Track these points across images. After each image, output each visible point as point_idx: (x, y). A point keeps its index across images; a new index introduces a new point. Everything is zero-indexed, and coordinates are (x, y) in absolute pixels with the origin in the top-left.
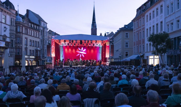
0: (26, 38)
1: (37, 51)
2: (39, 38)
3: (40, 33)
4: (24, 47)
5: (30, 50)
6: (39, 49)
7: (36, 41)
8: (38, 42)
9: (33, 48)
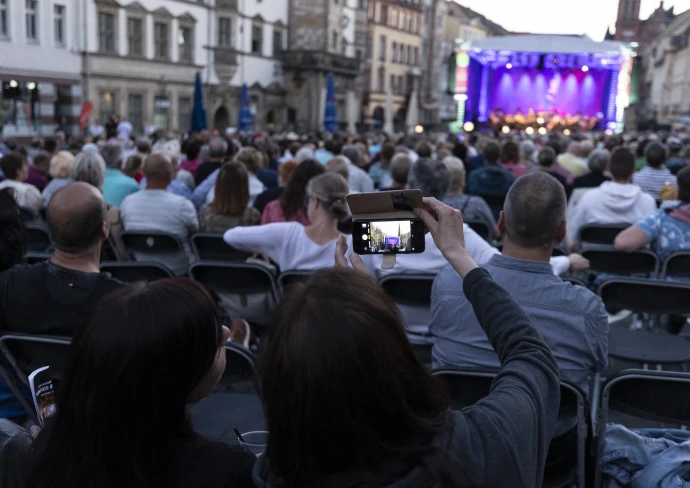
0: (383, 39)
1: (410, 77)
2: (417, 34)
3: (423, 17)
4: (376, 64)
5: (393, 77)
6: (416, 71)
7: (409, 47)
8: (416, 49)
9: (399, 70)
